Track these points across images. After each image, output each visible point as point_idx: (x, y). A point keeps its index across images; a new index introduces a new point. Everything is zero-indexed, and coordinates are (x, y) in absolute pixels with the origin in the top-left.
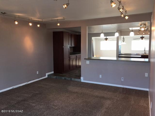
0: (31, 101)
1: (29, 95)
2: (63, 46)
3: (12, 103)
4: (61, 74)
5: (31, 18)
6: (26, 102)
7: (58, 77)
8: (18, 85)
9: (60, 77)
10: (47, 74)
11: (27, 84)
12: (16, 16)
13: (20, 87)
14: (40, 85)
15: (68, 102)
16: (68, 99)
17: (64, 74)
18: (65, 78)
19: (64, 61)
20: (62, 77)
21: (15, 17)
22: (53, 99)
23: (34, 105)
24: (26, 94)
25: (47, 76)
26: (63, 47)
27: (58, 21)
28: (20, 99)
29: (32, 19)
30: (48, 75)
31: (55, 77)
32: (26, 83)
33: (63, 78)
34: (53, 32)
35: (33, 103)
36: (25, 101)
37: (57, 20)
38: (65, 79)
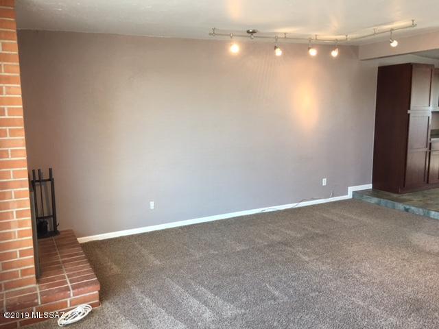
0: (301, 249)
1: (299, 235)
2: (409, 109)
3: (258, 243)
4: (395, 196)
5: (316, 35)
6: (289, 249)
7: (383, 201)
8: (275, 205)
9: (389, 201)
10: (351, 190)
11: (296, 208)
12: (279, 36)
13: (279, 211)
14: (327, 216)
15: (405, 274)
16: (405, 265)
17: (405, 196)
18: (407, 207)
19: (409, 156)
20: (396, 203)
21: (277, 38)
22: (359, 256)
23: (307, 259)
24: (291, 230)
25: (349, 196)
26: (409, 112)
27: (392, 35)
28: (276, 238)
29: (318, 38)
30: (355, 193)
31: (374, 200)
32: (295, 204)
33: (401, 206)
34: (379, 68)
35: (305, 254)
36: (286, 245)
37: (392, 30)
38: (407, 210)
